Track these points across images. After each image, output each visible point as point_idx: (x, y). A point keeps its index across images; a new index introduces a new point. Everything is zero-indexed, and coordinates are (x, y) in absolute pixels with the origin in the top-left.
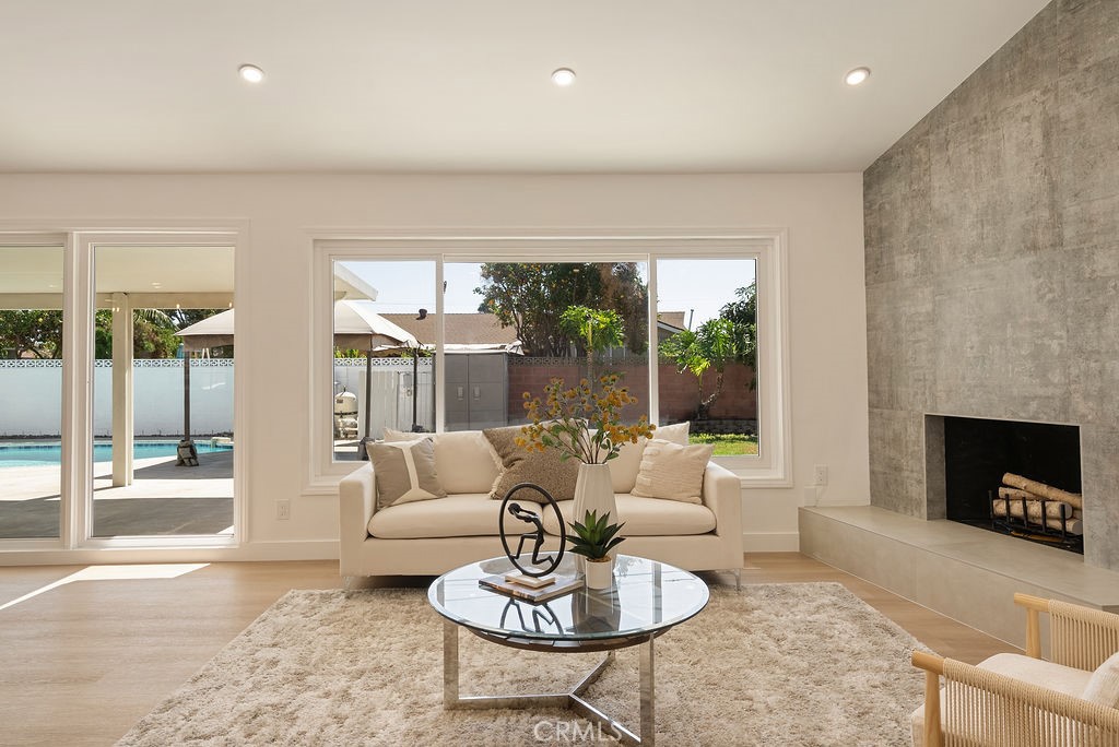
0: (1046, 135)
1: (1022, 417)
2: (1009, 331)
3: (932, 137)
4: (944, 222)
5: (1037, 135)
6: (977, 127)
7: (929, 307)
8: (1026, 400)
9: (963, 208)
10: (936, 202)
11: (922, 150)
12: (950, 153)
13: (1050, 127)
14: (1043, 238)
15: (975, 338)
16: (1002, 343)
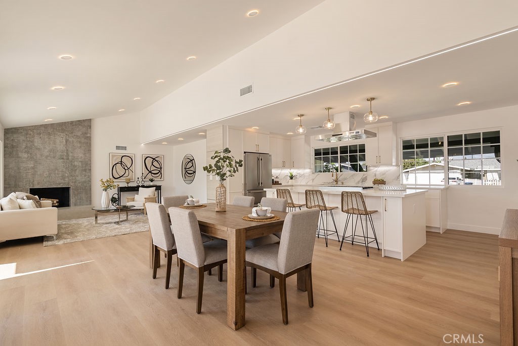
0: (66, 142)
1: (59, 187)
2: (56, 172)
3: (35, 131)
4: (39, 149)
5: (64, 141)
6: (49, 134)
7: (33, 166)
8: (60, 184)
9: (45, 148)
10: (36, 144)
11: (31, 132)
12: (41, 135)
13: (67, 141)
14: (65, 157)
15: (47, 173)
16: (55, 174)
